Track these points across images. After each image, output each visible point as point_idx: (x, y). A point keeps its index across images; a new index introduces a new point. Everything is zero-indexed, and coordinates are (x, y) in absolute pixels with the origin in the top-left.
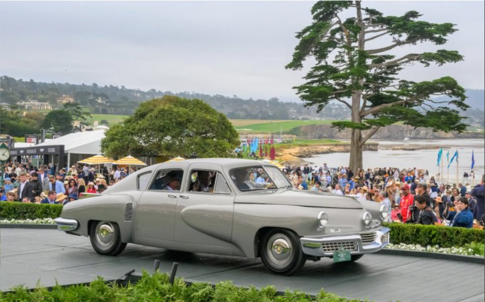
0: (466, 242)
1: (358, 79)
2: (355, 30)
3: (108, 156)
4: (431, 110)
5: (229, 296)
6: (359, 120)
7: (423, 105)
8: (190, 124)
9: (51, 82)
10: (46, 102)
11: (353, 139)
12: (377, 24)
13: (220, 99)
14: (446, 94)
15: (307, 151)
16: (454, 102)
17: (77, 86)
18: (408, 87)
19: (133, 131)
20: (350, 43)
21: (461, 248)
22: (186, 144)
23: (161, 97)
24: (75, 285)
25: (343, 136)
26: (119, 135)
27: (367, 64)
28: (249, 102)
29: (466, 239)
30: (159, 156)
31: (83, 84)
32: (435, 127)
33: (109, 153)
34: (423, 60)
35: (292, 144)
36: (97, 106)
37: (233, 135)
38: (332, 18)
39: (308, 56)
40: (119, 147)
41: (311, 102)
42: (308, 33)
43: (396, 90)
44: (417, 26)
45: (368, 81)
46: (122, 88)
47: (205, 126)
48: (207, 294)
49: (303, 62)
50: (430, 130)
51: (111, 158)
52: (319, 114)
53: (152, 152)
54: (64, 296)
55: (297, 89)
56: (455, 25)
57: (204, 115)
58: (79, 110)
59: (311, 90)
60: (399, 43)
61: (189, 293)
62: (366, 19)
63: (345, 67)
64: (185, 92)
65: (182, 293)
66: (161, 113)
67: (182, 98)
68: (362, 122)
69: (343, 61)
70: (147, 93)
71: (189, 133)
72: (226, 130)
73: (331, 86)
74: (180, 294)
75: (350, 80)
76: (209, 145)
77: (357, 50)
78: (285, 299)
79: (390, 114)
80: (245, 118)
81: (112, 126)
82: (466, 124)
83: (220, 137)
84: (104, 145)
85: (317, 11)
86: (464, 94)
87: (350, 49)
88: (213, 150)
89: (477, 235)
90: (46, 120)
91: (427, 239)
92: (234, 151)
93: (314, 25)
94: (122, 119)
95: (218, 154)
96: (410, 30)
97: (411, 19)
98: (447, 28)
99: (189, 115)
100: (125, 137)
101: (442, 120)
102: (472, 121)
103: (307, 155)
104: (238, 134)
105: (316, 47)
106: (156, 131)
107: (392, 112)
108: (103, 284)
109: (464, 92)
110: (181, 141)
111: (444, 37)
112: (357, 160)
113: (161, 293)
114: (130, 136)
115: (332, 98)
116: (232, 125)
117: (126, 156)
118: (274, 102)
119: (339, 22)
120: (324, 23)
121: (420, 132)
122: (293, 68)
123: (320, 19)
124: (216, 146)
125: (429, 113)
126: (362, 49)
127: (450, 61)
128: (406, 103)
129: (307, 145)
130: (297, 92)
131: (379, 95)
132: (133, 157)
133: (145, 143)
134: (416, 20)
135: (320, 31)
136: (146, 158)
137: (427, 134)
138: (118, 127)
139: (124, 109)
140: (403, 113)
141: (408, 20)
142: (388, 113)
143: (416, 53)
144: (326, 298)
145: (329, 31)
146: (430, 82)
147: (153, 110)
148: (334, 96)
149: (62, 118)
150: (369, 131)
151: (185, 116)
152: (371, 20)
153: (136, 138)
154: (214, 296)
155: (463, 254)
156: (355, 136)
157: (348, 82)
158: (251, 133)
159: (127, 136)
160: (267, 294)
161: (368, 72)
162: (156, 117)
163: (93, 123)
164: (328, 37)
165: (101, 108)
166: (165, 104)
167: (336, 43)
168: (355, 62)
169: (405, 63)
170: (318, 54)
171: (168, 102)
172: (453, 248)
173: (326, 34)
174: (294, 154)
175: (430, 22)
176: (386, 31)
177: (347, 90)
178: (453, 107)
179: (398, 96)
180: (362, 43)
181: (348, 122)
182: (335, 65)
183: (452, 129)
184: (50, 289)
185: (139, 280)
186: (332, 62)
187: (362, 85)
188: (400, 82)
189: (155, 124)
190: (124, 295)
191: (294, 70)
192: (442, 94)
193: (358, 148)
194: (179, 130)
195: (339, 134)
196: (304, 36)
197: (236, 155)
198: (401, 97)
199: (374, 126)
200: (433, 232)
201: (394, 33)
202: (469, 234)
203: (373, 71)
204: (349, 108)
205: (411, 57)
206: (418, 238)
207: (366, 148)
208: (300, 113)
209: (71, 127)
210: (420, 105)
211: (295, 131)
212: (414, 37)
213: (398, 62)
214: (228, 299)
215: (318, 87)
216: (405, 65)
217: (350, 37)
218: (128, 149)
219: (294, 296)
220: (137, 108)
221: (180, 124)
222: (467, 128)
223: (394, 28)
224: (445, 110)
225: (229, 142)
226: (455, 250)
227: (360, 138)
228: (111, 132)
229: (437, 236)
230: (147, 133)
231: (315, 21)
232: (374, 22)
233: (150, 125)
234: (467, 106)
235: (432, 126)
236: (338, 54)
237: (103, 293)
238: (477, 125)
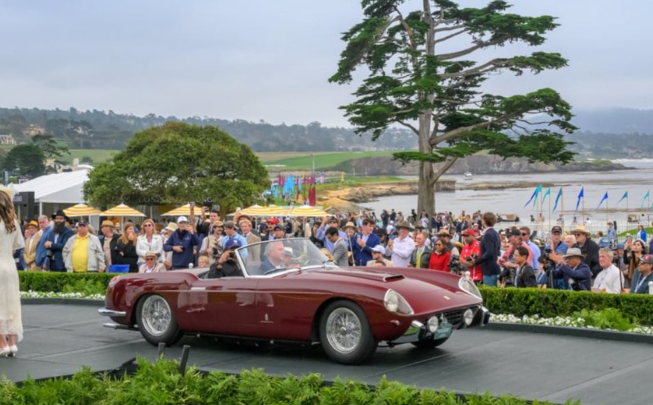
0: (575, 309)
1: (426, 95)
2: (421, 28)
3: (94, 204)
4: (526, 134)
5: (260, 387)
6: (429, 149)
7: (514, 128)
8: (203, 160)
9: (14, 108)
10: (8, 134)
11: (421, 175)
12: (451, 20)
13: (242, 125)
14: (545, 112)
15: (360, 192)
16: (556, 122)
17: (49, 111)
18: (494, 103)
19: (125, 171)
20: (414, 45)
21: (568, 317)
22: (198, 187)
23: (162, 124)
24: (53, 379)
25: (409, 171)
26: (108, 176)
27: (438, 73)
28: (282, 128)
29: (575, 305)
30: (163, 204)
31: (57, 109)
32: (532, 156)
33: (94, 200)
34: (514, 67)
35: (339, 184)
36: (77, 138)
37: (260, 173)
38: (391, 12)
39: (358, 64)
40: (108, 192)
41: (364, 127)
42: (358, 33)
43: (479, 108)
44: (506, 21)
45: (441, 96)
46: (110, 114)
47: (223, 162)
48: (229, 387)
49: (352, 73)
50: (525, 160)
51: (97, 208)
52: (374, 143)
53: (152, 198)
54: (39, 393)
55: (346, 110)
56: (555, 18)
57: (221, 147)
58: (53, 144)
59: (364, 111)
60: (481, 44)
61: (206, 385)
62: (436, 13)
63: (409, 78)
64: (196, 117)
65: (197, 385)
66: (163, 145)
67: (191, 124)
68: (434, 153)
69: (406, 70)
70: (144, 119)
71: (201, 172)
72: (252, 167)
73: (390, 105)
74: (194, 387)
75: (416, 95)
76: (229, 187)
77: (425, 56)
78: (334, 391)
79: (471, 140)
80: (275, 150)
81: (98, 165)
82: (572, 152)
83: (243, 177)
84: (88, 190)
85: (369, 3)
86: (570, 111)
87: (415, 54)
88: (234, 195)
89: (589, 299)
90: (9, 159)
91: (522, 306)
92: (262, 195)
93: (366, 22)
94: (111, 155)
95: (241, 200)
96: (496, 27)
97: (497, 11)
98: (546, 23)
99: (200, 148)
100: (116, 179)
101: (540, 146)
102: (581, 147)
103: (360, 198)
104: (267, 172)
105: (370, 53)
106: (157, 171)
107: (474, 137)
108: (90, 376)
109: (569, 109)
110: (191, 183)
111: (542, 35)
112: (427, 203)
113: (168, 387)
114: (122, 178)
115: (393, 121)
116: (259, 160)
117: (117, 204)
118: (315, 127)
119: (400, 18)
120: (379, 19)
121: (511, 163)
122: (339, 81)
123: (374, 15)
124: (237, 189)
125: (522, 137)
126: (431, 54)
127: (550, 67)
128: (492, 125)
129: (359, 185)
130: (346, 113)
131: (455, 115)
132: (126, 206)
133: (143, 186)
134: (503, 12)
135: (374, 30)
136: (145, 206)
137: (521, 166)
138: (106, 166)
139: (114, 141)
140: (489, 138)
141: (493, 13)
142: (468, 139)
143: (504, 57)
144: (390, 388)
145: (387, 31)
146: (524, 97)
147: (151, 142)
148: (394, 118)
149: (31, 156)
150: (442, 165)
151: (196, 149)
152: (443, 14)
153: (130, 181)
154: (240, 389)
155: (571, 326)
156: (424, 171)
157: (414, 99)
158: (285, 170)
159: (118, 178)
160: (310, 385)
161: (440, 84)
162: (157, 151)
163: (72, 160)
164: (385, 37)
165: (82, 141)
166: (167, 133)
167: (396, 47)
168: (421, 71)
169: (490, 72)
170: (372, 62)
171: (172, 131)
172: (557, 317)
173: (382, 34)
174: (343, 197)
175: (523, 15)
176: (463, 29)
177: (412, 109)
178: (555, 129)
179: (481, 116)
180: (431, 46)
181: (416, 153)
182: (395, 76)
183: (554, 158)
184: (19, 384)
185: (138, 371)
186: (391, 72)
187: (432, 102)
188: (483, 97)
189: (154, 160)
190: (119, 390)
191: (340, 83)
192: (540, 112)
193: (429, 188)
194: (188, 168)
195: (403, 168)
196: (352, 38)
197: (265, 200)
198: (484, 118)
199: (449, 158)
200: (531, 298)
201: (474, 31)
202: (579, 299)
203: (446, 83)
204: (415, 134)
205: (498, 63)
206: (511, 306)
207: (440, 187)
208: (349, 140)
209: (43, 167)
210: (511, 128)
211: (344, 166)
212: (500, 35)
213: (480, 70)
214: (258, 392)
215: (373, 107)
216: (489, 74)
217: (415, 37)
218: (119, 196)
219: (346, 386)
220: (131, 140)
221: (188, 160)
222: (575, 157)
223: (474, 24)
224: (544, 133)
225: (256, 183)
226: (560, 321)
227: (431, 173)
228: (96, 173)
229: (536, 302)
230: (145, 173)
231: (367, 17)
232: (446, 16)
233: (148, 162)
234: (574, 128)
235: (528, 155)
236: (399, 61)
237: (90, 389)
238: (587, 153)
